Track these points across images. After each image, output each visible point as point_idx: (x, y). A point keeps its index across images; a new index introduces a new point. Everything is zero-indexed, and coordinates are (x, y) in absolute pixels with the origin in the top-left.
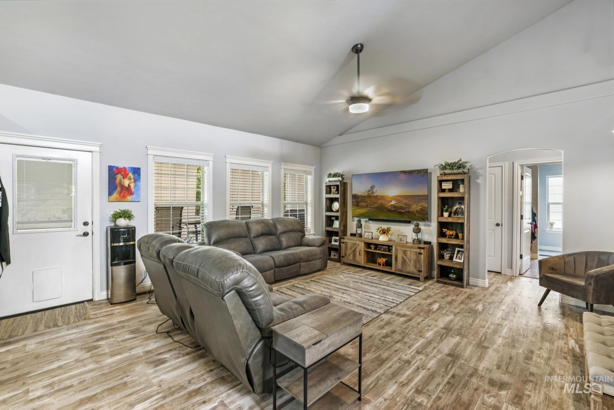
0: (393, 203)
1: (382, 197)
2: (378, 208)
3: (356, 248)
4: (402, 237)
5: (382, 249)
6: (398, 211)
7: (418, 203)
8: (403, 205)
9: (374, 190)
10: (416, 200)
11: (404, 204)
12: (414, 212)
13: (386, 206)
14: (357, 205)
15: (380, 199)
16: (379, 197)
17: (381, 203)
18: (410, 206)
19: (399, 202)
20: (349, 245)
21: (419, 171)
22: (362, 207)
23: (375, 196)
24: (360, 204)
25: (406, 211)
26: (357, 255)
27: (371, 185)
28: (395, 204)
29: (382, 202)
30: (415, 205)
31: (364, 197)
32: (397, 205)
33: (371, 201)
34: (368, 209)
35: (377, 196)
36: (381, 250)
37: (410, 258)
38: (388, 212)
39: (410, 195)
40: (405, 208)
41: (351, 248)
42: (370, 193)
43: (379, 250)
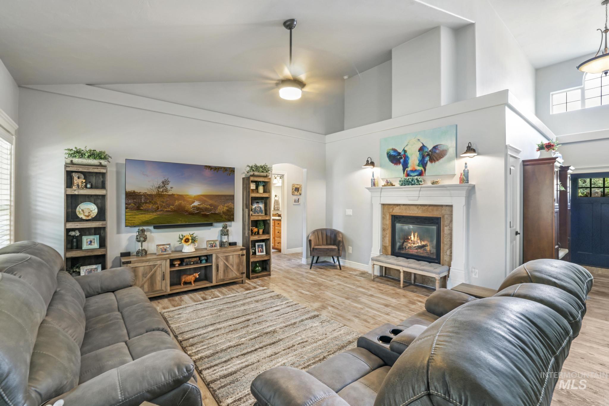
0: (196, 204)
1: (181, 197)
2: (174, 211)
3: (155, 272)
4: (213, 242)
5: (192, 263)
6: (203, 214)
7: (224, 204)
8: (208, 206)
9: (169, 187)
10: (223, 200)
11: (210, 205)
12: (220, 213)
13: (186, 208)
14: (138, 209)
15: (178, 199)
16: (176, 196)
17: (180, 205)
18: (216, 207)
19: (204, 203)
20: (141, 271)
21: (225, 169)
22: (147, 211)
23: (169, 195)
24: (144, 207)
25: (212, 213)
26: (157, 282)
27: (163, 180)
28: (198, 205)
29: (181, 203)
30: (221, 206)
31: (151, 195)
32: (201, 206)
33: (163, 202)
34: (158, 213)
35: (173, 195)
36: (190, 264)
37: (232, 264)
38: (190, 215)
39: (216, 195)
40: (211, 210)
41: (144, 275)
42: (161, 190)
43: (187, 265)
